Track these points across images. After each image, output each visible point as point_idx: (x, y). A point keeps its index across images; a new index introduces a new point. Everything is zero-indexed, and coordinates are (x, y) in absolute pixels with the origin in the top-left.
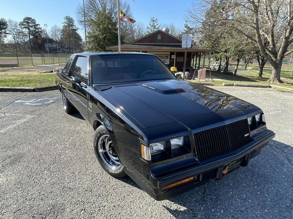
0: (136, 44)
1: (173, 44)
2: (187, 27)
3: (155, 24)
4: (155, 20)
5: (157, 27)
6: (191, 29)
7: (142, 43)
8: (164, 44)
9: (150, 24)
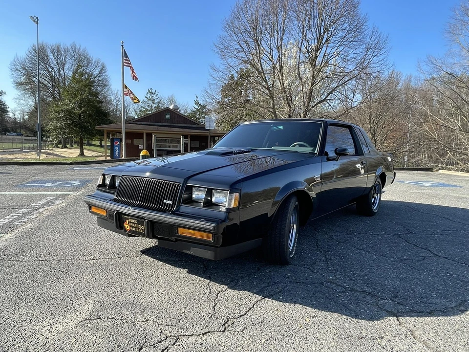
0: (137, 124)
1: (186, 125)
2: (197, 103)
3: (154, 98)
4: (153, 91)
5: (156, 101)
6: (204, 107)
7: (145, 123)
8: (174, 125)
9: (146, 97)
